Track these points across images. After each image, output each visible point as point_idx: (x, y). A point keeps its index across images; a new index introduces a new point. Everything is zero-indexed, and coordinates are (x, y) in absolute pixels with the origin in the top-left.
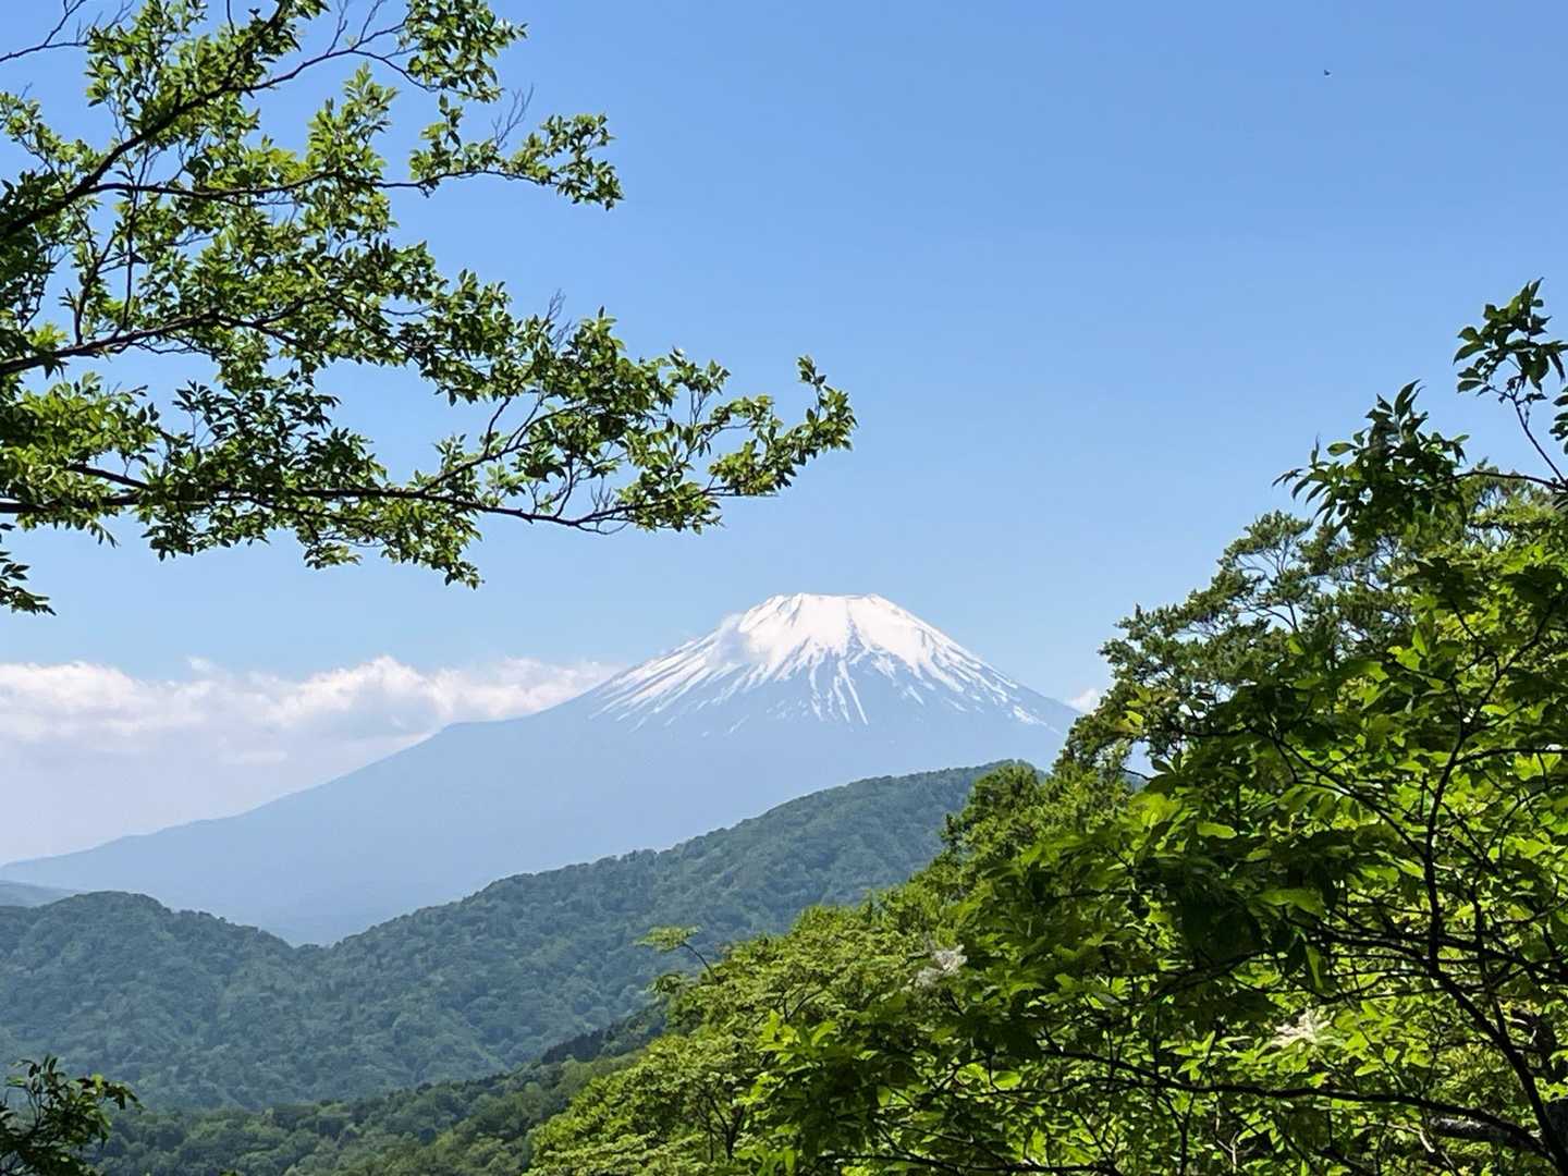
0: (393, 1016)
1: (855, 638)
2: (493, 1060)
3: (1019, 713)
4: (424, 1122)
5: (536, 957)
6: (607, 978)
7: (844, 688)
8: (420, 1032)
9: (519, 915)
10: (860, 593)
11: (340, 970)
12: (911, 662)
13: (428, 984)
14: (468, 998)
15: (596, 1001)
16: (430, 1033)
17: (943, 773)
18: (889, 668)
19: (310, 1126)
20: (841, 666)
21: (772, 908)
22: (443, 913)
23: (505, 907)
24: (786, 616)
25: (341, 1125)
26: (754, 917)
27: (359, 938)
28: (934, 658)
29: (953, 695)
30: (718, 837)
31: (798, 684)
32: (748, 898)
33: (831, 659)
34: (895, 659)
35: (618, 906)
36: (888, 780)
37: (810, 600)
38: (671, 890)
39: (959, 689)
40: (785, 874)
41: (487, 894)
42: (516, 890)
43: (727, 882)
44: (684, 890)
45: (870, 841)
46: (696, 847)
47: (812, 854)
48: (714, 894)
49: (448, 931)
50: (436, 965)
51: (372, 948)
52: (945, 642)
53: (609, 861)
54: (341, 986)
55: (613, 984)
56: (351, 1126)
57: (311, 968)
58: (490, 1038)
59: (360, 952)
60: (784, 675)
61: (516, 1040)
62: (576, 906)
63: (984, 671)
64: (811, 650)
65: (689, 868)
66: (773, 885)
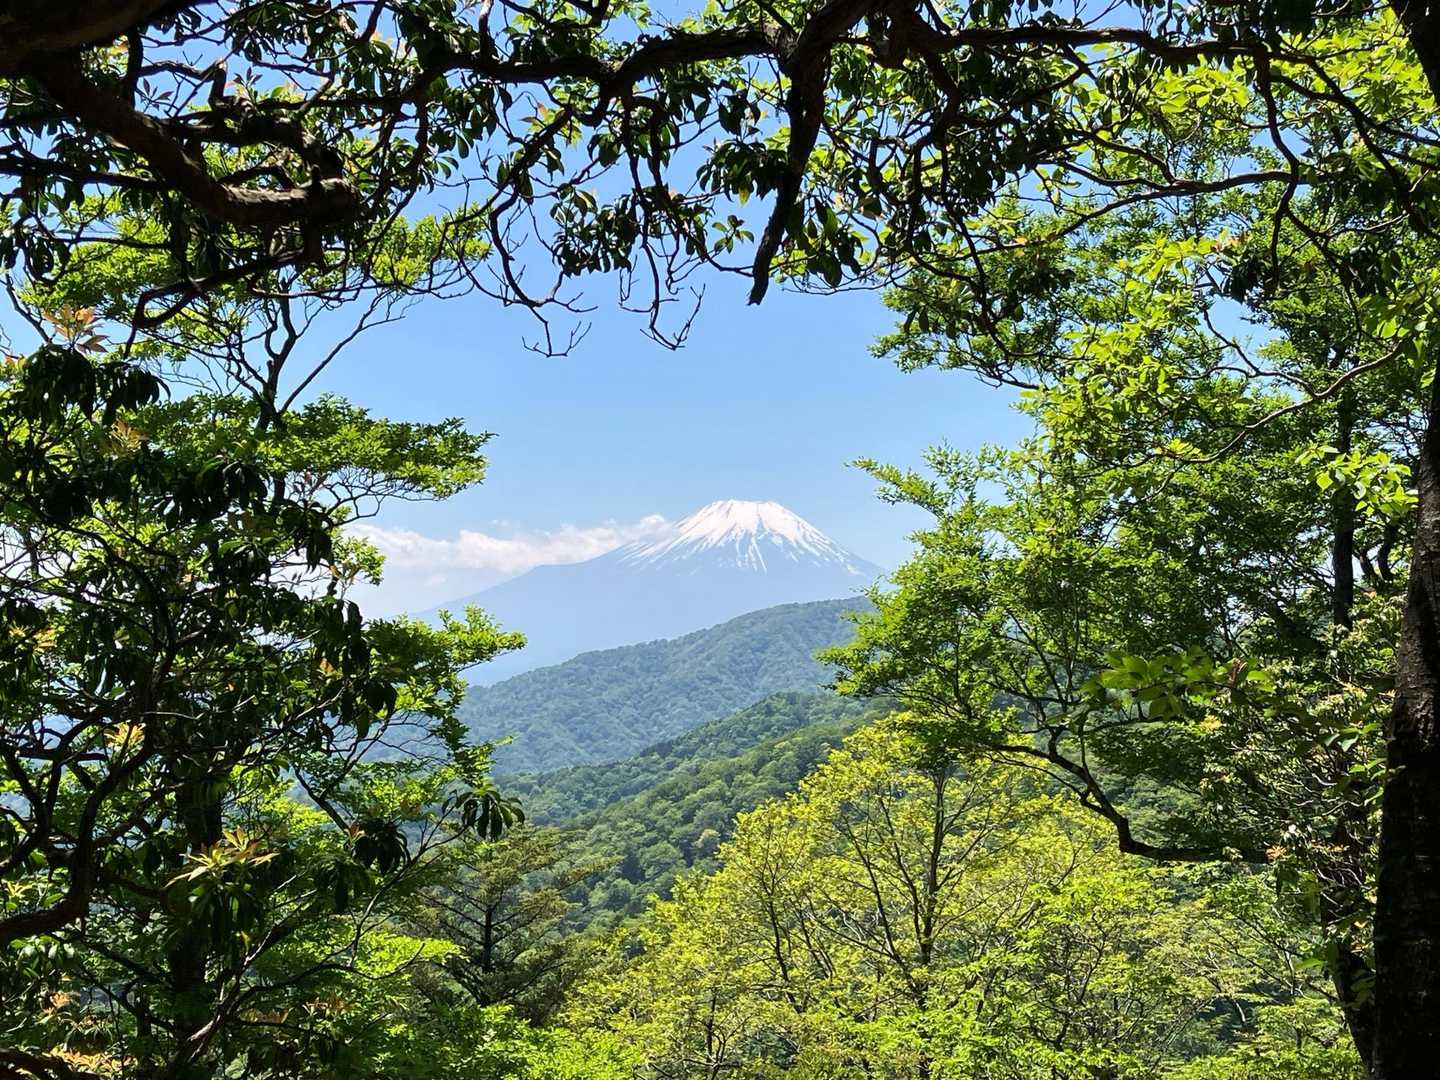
0: (528, 726)
1: (761, 526)
2: (582, 751)
3: (849, 568)
4: (578, 786)
5: (605, 696)
6: (644, 708)
7: (754, 552)
8: (543, 735)
9: (593, 672)
10: (764, 501)
11: (495, 700)
12: (791, 539)
13: (546, 709)
14: (569, 717)
15: (637, 721)
16: (549, 736)
17: (826, 602)
18: (778, 541)
19: (514, 786)
20: (753, 540)
21: (733, 673)
22: (551, 671)
23: (586, 668)
24: (723, 511)
25: (531, 787)
26: (724, 678)
27: (505, 684)
28: (804, 537)
29: (816, 558)
30: (703, 633)
31: (729, 549)
32: (720, 667)
33: (748, 535)
34: (783, 537)
35: (648, 670)
36: (796, 605)
37: (737, 504)
38: (676, 661)
39: (818, 554)
40: (741, 655)
41: (576, 661)
42: (591, 659)
43: (708, 658)
44: (684, 662)
45: (787, 639)
46: (690, 639)
47: (754, 644)
48: (700, 664)
49: (555, 680)
50: (549, 698)
51: (512, 689)
52: (809, 527)
53: (642, 645)
54: (497, 709)
55: (647, 712)
56: (536, 787)
57: (479, 698)
58: (580, 739)
59: (505, 690)
60: (721, 544)
61: (594, 741)
62: (625, 669)
63: (831, 545)
64: (737, 530)
65: (688, 649)
66: (735, 661)
